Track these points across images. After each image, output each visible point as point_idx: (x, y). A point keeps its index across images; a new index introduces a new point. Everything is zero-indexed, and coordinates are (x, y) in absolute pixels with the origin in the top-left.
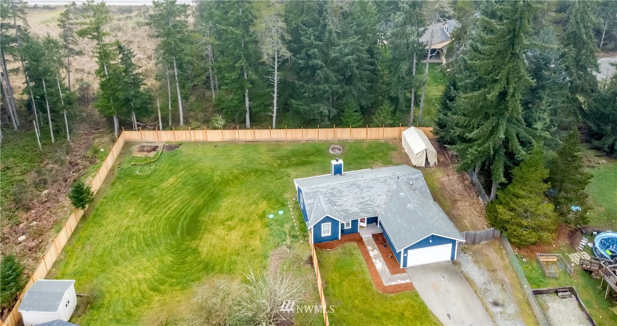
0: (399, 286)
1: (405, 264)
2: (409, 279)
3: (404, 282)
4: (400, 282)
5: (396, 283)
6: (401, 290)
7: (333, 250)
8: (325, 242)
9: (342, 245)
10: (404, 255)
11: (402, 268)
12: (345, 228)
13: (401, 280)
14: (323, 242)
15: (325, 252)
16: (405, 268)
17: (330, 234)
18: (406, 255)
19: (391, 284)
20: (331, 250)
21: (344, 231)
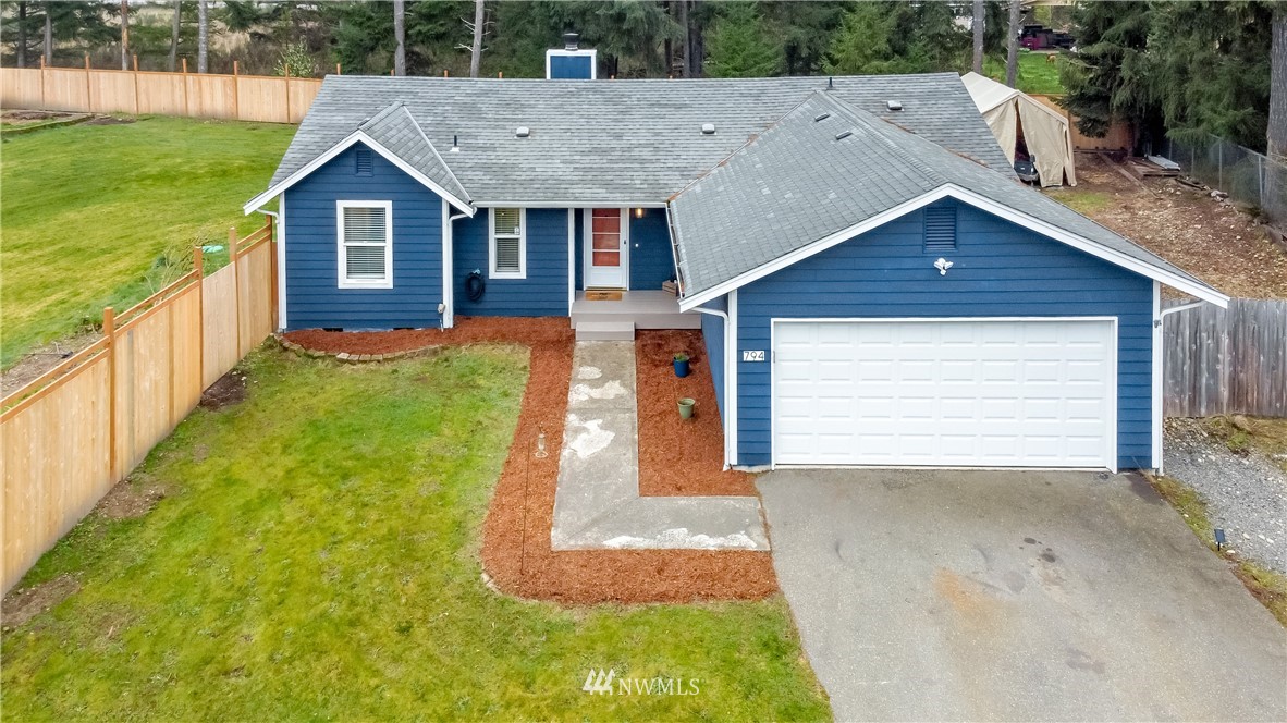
0: (662, 562)
1: (756, 447)
2: (758, 531)
3: (710, 543)
4: (680, 538)
5: (640, 542)
6: (661, 587)
7: (371, 361)
8: (362, 330)
9: (443, 348)
10: (745, 354)
11: (734, 461)
12: (493, 274)
13: (695, 529)
14: (346, 331)
15: (320, 364)
16: (756, 469)
17: (386, 281)
18: (758, 353)
19: (605, 543)
20: (359, 362)
21: (488, 289)
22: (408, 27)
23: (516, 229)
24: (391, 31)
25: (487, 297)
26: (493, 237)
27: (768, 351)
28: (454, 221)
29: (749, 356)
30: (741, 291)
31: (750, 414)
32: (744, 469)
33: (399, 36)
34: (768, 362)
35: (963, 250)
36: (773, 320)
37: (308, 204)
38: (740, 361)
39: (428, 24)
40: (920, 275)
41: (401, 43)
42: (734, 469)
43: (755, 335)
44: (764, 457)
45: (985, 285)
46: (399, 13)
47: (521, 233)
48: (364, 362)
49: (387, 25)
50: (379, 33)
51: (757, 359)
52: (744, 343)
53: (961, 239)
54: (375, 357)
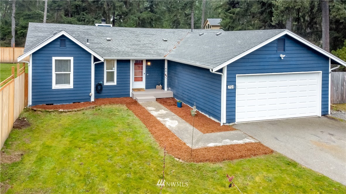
1: (231, 118)
2: (250, 138)
3: (238, 142)
4: (229, 142)
5: (218, 144)
6: (239, 154)
7: (73, 111)
8: (61, 104)
9: (95, 107)
10: (229, 86)
11: (225, 122)
12: (106, 84)
13: (232, 139)
14: (55, 104)
15: (53, 114)
16: (231, 124)
17: (71, 86)
18: (232, 86)
19: (207, 145)
20: (68, 112)
21: (104, 89)
22: (16, 31)
23: (113, 68)
24: (10, 32)
25: (103, 91)
26: (105, 71)
27: (235, 85)
28: (95, 64)
29: (230, 87)
30: (228, 66)
31: (230, 106)
32: (227, 124)
33: (13, 34)
34: (235, 89)
35: (287, 52)
36: (237, 75)
37: (41, 58)
38: (227, 89)
39: (24, 30)
40: (276, 60)
41: (14, 36)
42: (225, 124)
43: (231, 81)
44: (233, 120)
45: (291, 63)
46: (13, 27)
47: (115, 70)
48: (70, 111)
49: (9, 30)
50: (7, 33)
51: (232, 88)
52: (229, 83)
53: (286, 48)
54: (73, 110)
